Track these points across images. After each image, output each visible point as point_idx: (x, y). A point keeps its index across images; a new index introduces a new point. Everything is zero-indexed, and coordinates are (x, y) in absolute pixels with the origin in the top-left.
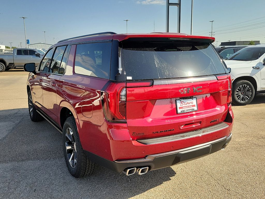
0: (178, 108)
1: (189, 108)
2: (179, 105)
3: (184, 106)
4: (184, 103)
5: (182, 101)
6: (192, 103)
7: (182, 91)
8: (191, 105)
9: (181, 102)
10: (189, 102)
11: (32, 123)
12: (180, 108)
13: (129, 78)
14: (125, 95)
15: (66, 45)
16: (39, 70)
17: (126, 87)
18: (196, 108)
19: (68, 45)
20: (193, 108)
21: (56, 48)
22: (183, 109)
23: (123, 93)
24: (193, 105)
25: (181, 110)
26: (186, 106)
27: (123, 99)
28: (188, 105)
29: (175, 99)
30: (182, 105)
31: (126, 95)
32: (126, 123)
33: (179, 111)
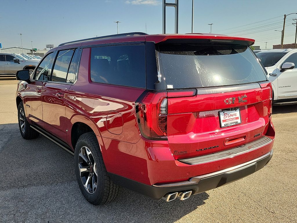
0: (222, 121)
1: (232, 121)
2: (222, 117)
3: (227, 118)
4: (227, 116)
5: (226, 112)
6: (235, 115)
7: (227, 101)
8: (234, 117)
9: (225, 114)
10: (232, 113)
11: (24, 141)
12: (224, 121)
13: (170, 87)
14: (165, 107)
15: (74, 49)
16: (34, 78)
17: (167, 98)
18: (239, 121)
19: (77, 48)
20: (236, 120)
21: (59, 51)
22: (227, 122)
23: (164, 104)
24: (236, 117)
25: (225, 123)
26: (230, 119)
27: (164, 111)
28: (231, 117)
29: (218, 111)
30: (225, 117)
31: (167, 107)
32: (167, 139)
33: (223, 124)
